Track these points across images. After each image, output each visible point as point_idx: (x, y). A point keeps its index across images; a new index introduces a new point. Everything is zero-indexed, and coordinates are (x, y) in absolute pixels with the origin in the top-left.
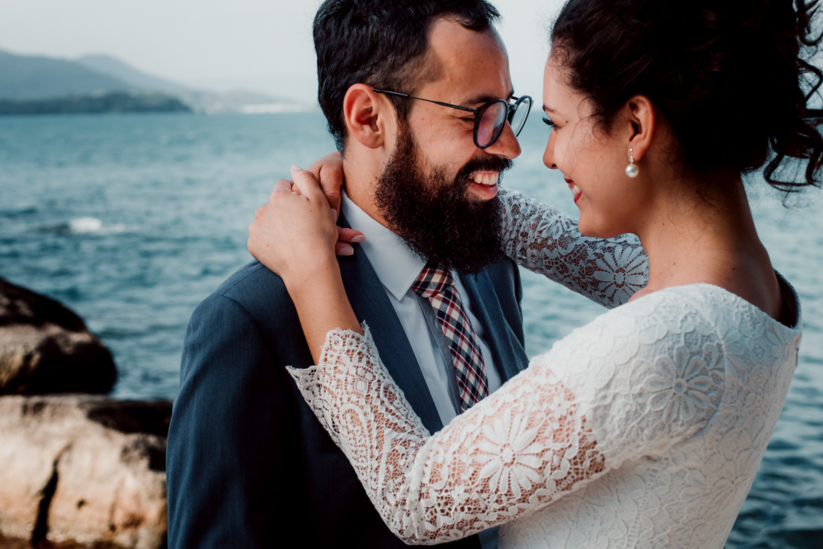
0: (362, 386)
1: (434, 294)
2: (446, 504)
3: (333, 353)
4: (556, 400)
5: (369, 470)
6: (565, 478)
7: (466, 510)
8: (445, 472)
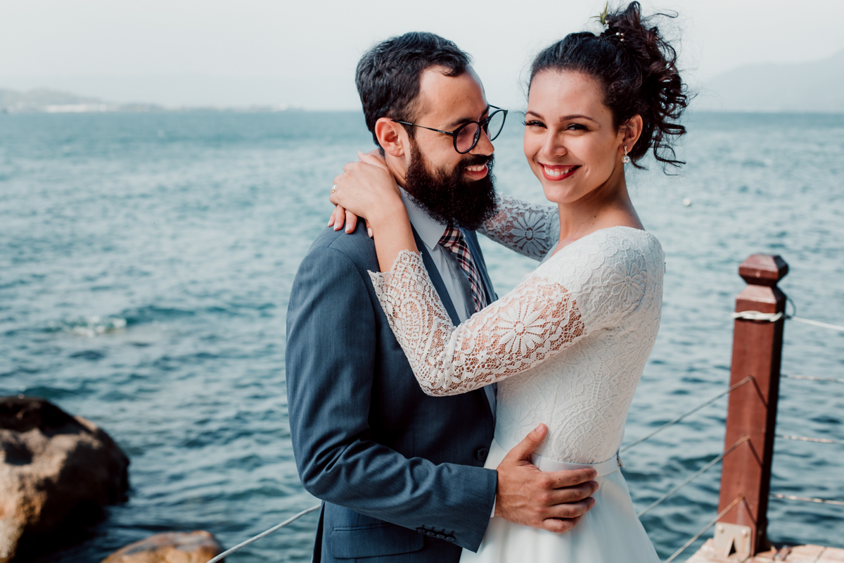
0: (419, 288)
1: (454, 245)
2: (472, 363)
3: (402, 265)
4: (555, 293)
5: (419, 341)
6: (557, 340)
7: (486, 366)
8: (472, 344)
